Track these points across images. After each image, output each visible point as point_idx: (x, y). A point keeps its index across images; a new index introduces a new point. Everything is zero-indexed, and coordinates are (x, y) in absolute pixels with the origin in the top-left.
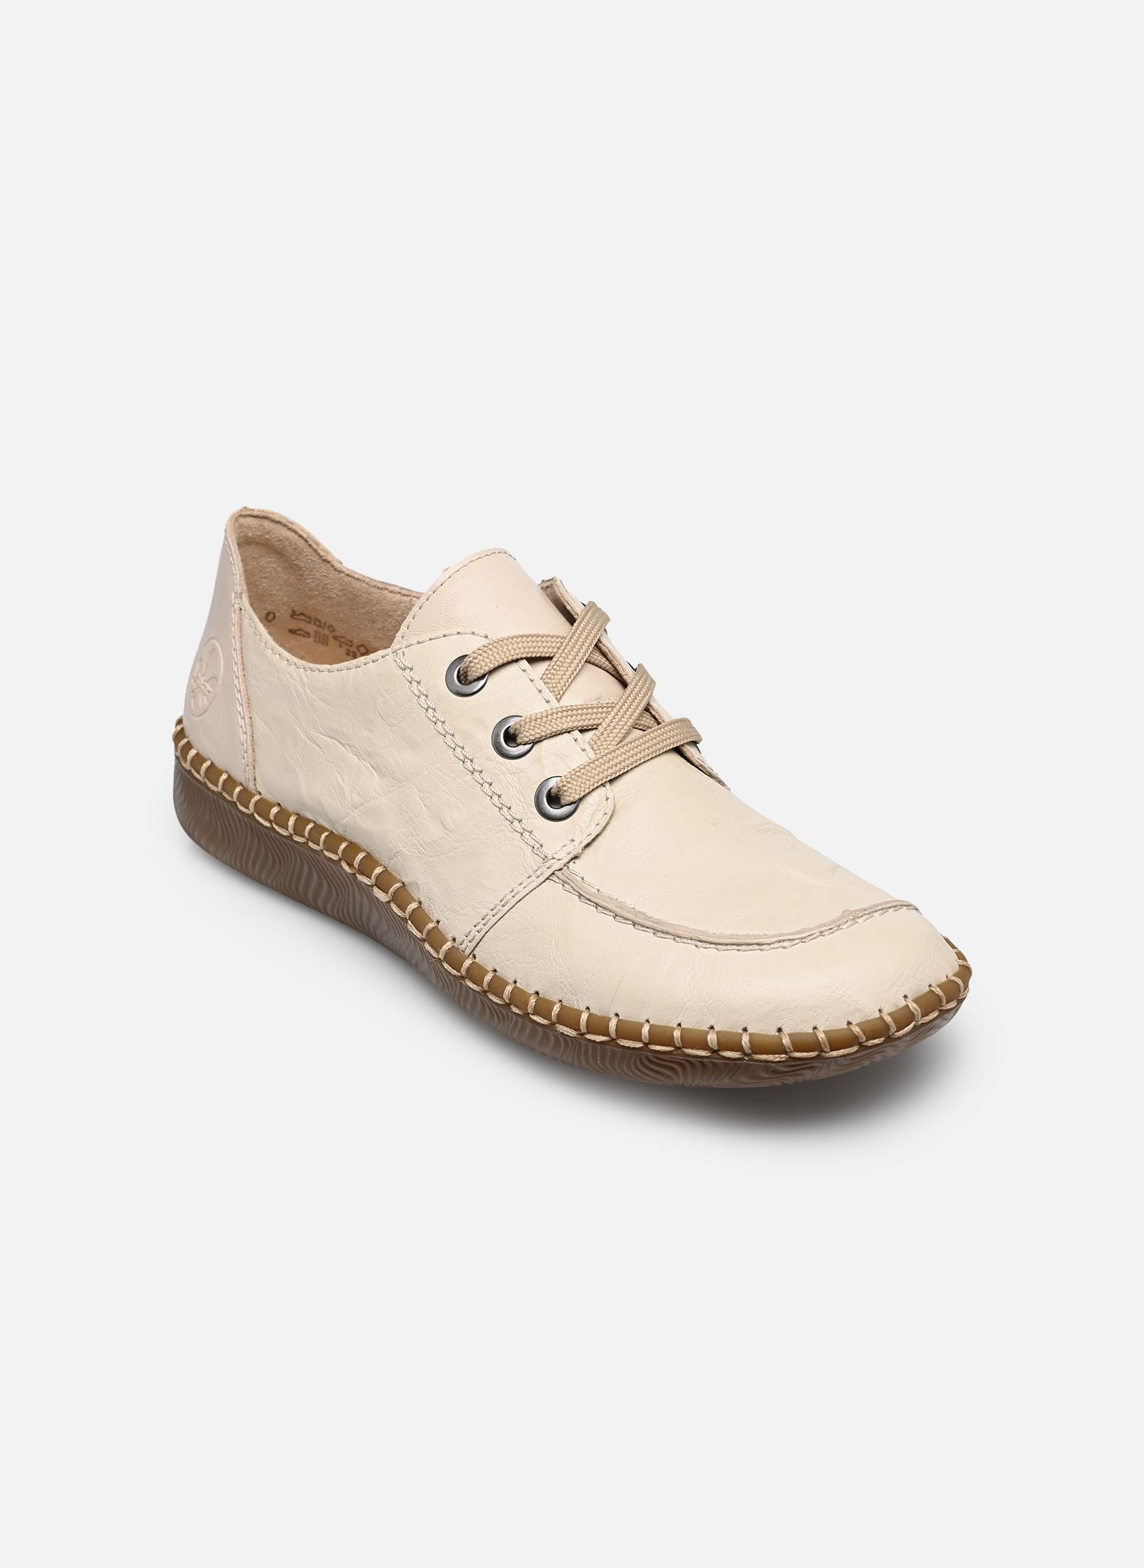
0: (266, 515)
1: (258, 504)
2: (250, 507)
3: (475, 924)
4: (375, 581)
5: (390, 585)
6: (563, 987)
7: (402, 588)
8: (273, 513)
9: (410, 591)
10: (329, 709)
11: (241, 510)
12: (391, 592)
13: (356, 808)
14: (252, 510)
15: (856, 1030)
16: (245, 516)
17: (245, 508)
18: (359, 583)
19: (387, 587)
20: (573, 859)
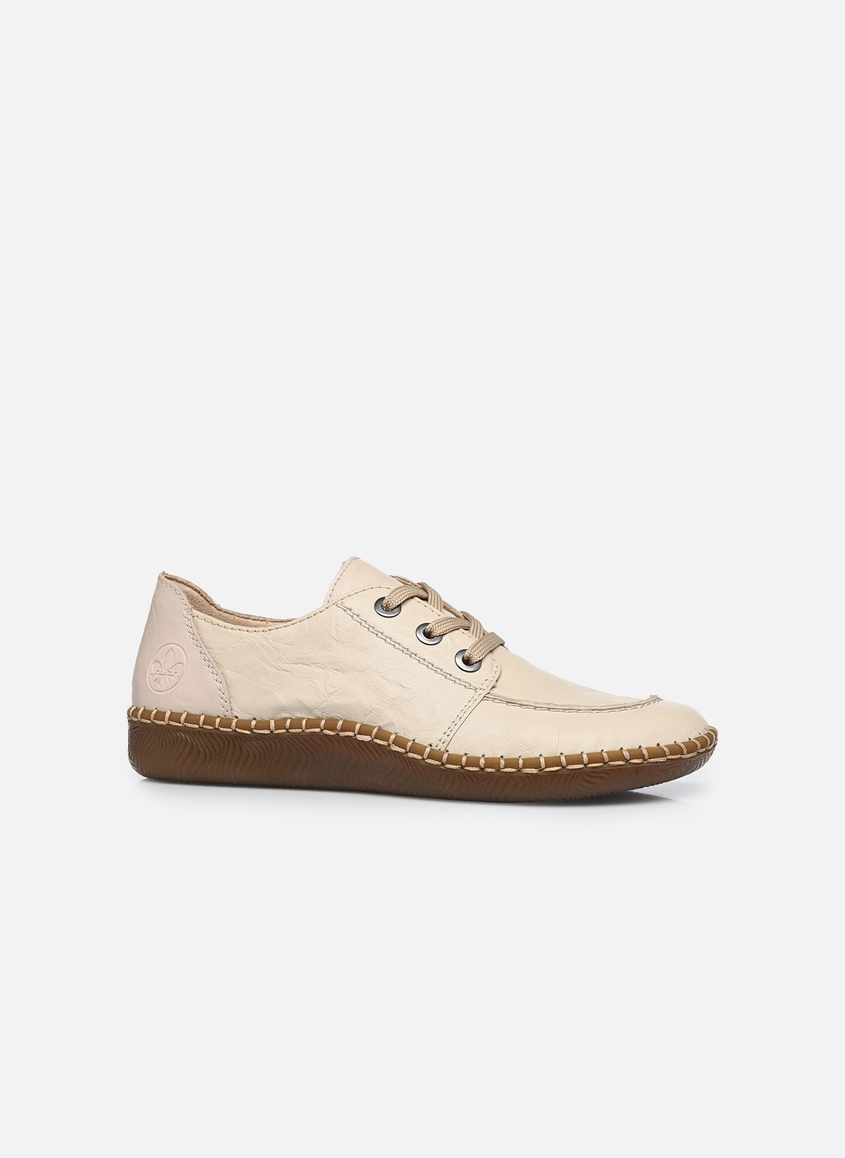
3: (444, 732)
4: (242, 614)
5: (252, 616)
6: (521, 748)
7: (259, 617)
9: (265, 618)
10: (292, 648)
12: (253, 620)
13: (331, 695)
18: (232, 616)
19: (250, 617)
20: (492, 688)
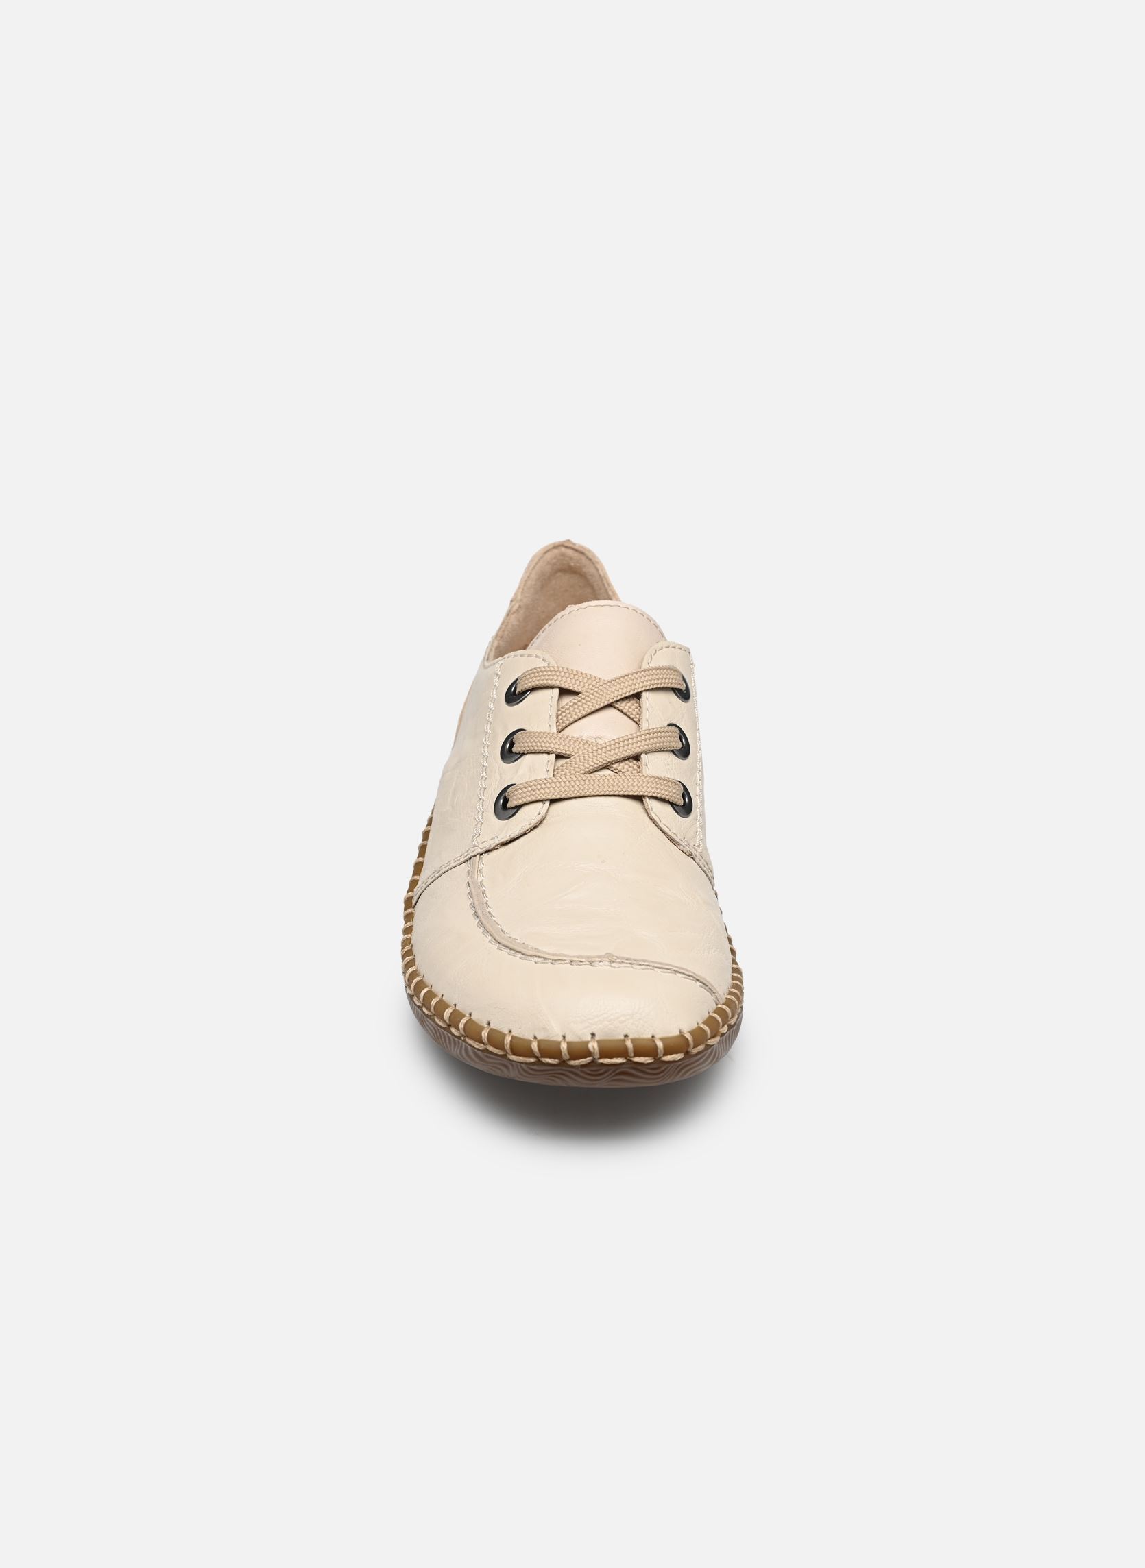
0: (583, 551)
1: (579, 540)
2: (574, 541)
8: (589, 551)
11: (564, 542)
14: (574, 544)
15: (629, 1044)
16: (566, 547)
17: (569, 540)
